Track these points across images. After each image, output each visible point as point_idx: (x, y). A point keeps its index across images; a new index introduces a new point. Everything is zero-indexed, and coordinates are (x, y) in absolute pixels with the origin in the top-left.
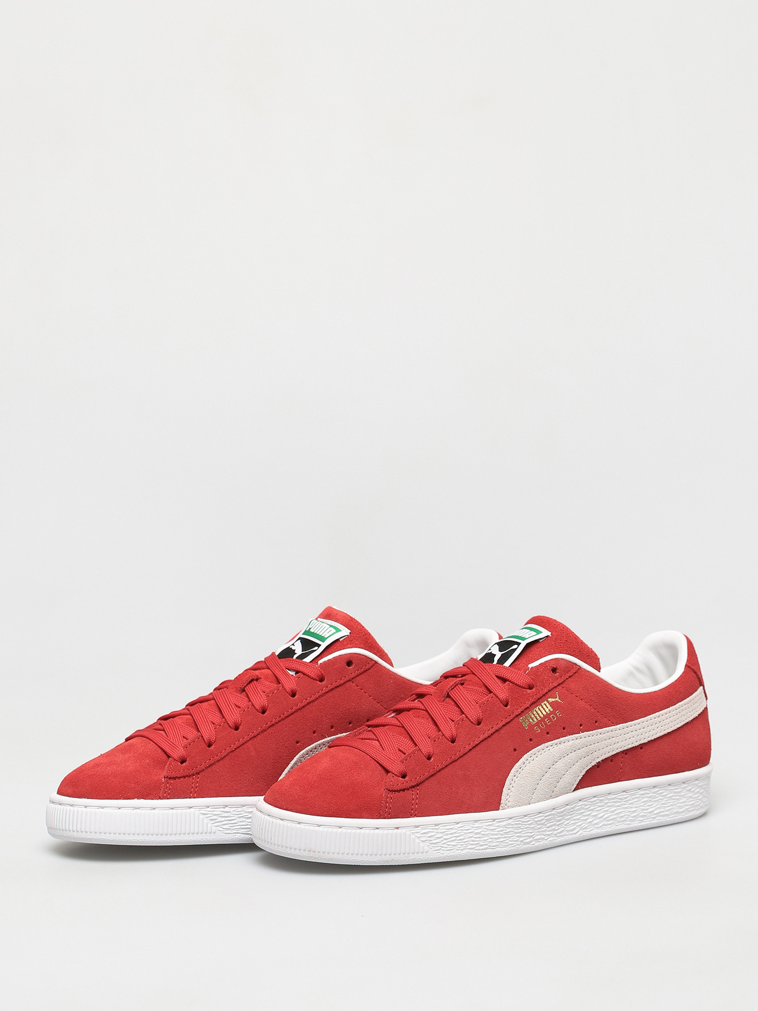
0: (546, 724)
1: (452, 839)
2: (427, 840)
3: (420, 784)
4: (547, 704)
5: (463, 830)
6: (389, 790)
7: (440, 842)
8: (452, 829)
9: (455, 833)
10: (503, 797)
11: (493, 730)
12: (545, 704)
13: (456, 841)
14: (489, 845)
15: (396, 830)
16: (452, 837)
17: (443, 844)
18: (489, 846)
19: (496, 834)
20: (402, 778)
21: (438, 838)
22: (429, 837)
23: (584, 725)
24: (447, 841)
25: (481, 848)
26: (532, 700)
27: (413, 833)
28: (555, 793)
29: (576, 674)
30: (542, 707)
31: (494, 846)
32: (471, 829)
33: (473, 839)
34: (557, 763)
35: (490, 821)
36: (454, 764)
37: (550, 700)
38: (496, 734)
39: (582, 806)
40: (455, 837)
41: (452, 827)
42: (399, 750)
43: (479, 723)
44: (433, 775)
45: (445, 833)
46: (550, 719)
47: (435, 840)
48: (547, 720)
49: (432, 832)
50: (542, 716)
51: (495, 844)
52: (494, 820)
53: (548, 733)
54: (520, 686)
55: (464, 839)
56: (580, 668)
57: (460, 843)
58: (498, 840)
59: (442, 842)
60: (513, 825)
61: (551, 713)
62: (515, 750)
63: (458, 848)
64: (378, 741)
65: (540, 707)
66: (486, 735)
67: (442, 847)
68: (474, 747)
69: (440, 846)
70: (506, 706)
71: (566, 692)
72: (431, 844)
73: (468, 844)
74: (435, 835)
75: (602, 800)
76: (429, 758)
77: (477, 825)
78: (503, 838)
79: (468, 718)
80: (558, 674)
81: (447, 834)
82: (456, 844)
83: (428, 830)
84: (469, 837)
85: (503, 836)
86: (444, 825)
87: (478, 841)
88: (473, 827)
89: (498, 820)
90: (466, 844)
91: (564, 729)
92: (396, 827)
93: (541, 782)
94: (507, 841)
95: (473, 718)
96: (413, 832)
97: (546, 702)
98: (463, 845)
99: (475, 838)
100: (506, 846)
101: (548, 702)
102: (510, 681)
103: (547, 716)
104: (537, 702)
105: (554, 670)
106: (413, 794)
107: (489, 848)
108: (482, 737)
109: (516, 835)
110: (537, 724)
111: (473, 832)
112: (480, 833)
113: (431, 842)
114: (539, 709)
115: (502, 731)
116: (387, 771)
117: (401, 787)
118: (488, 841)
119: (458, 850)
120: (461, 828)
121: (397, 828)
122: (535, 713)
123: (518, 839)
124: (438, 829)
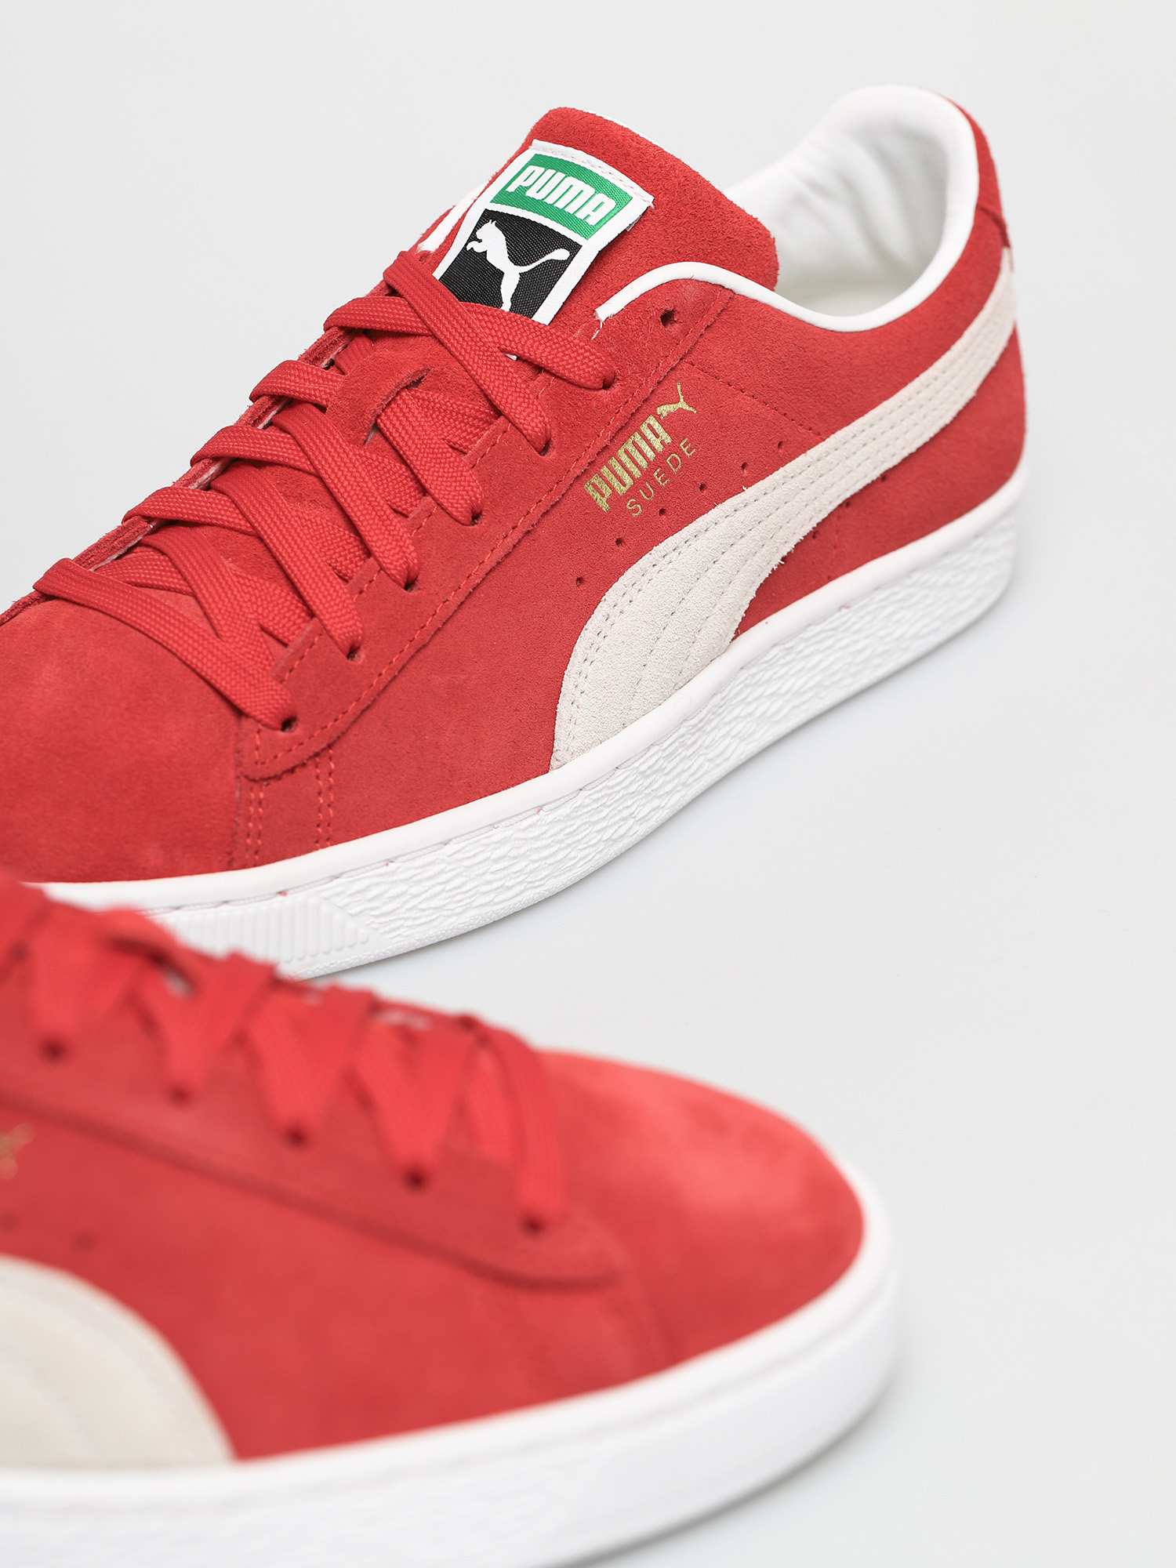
0: (655, 486)
1: (433, 891)
2: (366, 909)
3: (335, 741)
4: (656, 426)
5: (460, 861)
6: (254, 780)
7: (401, 907)
8: (432, 863)
9: (442, 872)
10: (559, 732)
11: (516, 536)
12: (650, 426)
13: (444, 895)
14: (529, 880)
15: (280, 898)
16: (433, 886)
17: (409, 910)
18: (529, 883)
19: (547, 846)
20: (283, 729)
21: (394, 898)
22: (370, 900)
23: (751, 464)
24: (421, 899)
25: (510, 894)
26: (615, 423)
27: (326, 899)
28: (684, 674)
29: (725, 317)
30: (644, 438)
31: (540, 880)
32: (481, 852)
33: (488, 877)
34: (690, 595)
35: (530, 813)
36: (421, 656)
37: (664, 410)
38: (526, 543)
39: (747, 682)
40: (443, 883)
41: (431, 858)
42: (263, 629)
43: (476, 516)
44: (368, 707)
45: (415, 879)
46: (666, 470)
47: (385, 903)
48: (658, 476)
49: (378, 884)
50: (644, 464)
51: (544, 873)
52: (540, 809)
53: (662, 512)
54: (580, 386)
55: (464, 884)
56: (731, 295)
57: (454, 896)
58: (550, 861)
59: (408, 906)
60: (588, 805)
61: (669, 449)
62: (580, 580)
63: (449, 912)
64: (195, 597)
65: (637, 437)
66: (500, 553)
67: (406, 919)
68: (470, 594)
69: (401, 919)
70: (544, 450)
71: (701, 375)
72: (377, 917)
73: (476, 894)
74: (386, 892)
75: (791, 648)
76: (352, 652)
77: (498, 834)
78: (564, 849)
79: (445, 509)
80: (676, 326)
81: (419, 882)
82: (442, 903)
83: (368, 882)
84: (479, 875)
85: (563, 845)
86: (409, 856)
87: (501, 879)
88: (487, 845)
89: (552, 806)
90: (471, 897)
91: (702, 487)
92: (280, 889)
93: (652, 658)
94: (573, 854)
95: (460, 507)
96: (327, 894)
97: (652, 420)
98: (461, 901)
99: (493, 873)
100: (570, 868)
101: (658, 418)
102: (548, 372)
103: (658, 462)
104: (627, 427)
105: (667, 318)
106: (318, 777)
107: (529, 889)
108: (489, 560)
109: (596, 829)
110: (632, 492)
111: (488, 859)
112: (505, 856)
113: (377, 912)
114: (634, 443)
115: (542, 532)
116: (239, 713)
117: (284, 761)
118: (527, 870)
119: (449, 917)
120: (456, 856)
121: (282, 893)
122: (624, 458)
123: (599, 837)
124: (393, 873)
